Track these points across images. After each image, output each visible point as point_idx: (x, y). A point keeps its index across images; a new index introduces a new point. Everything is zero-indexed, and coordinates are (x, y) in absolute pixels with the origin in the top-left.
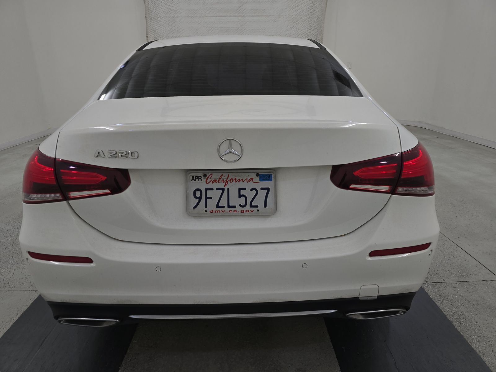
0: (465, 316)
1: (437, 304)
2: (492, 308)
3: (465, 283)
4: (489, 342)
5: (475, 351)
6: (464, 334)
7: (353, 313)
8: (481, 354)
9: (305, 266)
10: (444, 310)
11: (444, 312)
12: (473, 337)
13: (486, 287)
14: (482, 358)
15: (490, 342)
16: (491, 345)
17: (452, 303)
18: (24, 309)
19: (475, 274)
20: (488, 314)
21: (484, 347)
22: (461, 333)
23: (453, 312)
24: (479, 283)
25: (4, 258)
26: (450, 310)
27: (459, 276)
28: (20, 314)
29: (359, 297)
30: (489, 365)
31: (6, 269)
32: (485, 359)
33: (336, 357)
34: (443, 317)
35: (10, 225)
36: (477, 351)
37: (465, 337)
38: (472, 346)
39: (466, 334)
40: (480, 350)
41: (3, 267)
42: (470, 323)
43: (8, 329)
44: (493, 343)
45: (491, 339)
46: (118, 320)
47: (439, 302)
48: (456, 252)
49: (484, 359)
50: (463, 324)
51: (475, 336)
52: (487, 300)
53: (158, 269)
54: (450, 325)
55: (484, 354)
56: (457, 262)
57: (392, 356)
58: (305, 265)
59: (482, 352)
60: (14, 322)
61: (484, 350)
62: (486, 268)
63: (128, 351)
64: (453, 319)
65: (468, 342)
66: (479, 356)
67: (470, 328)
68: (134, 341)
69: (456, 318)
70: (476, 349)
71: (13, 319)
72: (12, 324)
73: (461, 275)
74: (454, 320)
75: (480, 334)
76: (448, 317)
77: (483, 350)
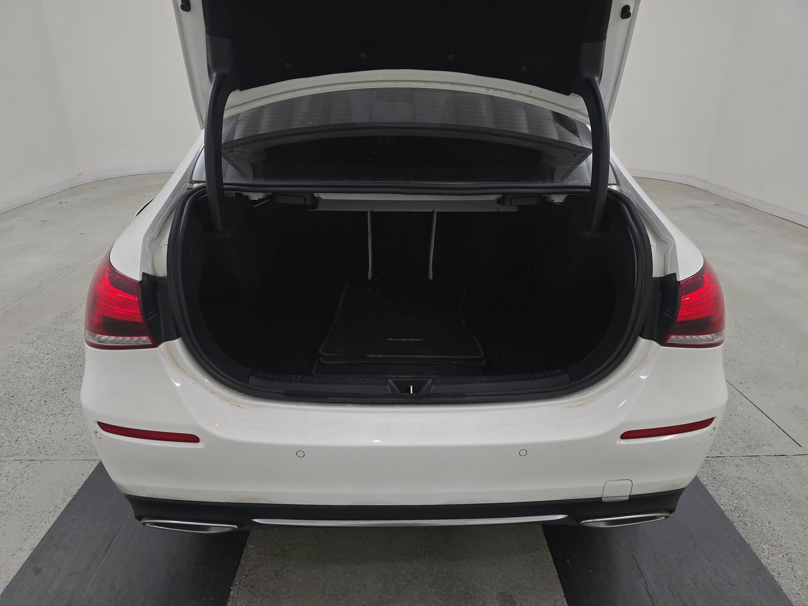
0: (752, 512)
1: (710, 492)
2: (794, 501)
3: (754, 459)
4: (787, 554)
5: (766, 569)
6: (750, 542)
7: (591, 520)
8: (775, 574)
9: (523, 453)
10: (721, 502)
11: (721, 506)
12: (764, 546)
13: (786, 466)
14: (777, 580)
15: (789, 555)
16: (790, 560)
17: (733, 490)
18: (75, 490)
19: (770, 444)
20: (788, 511)
21: (780, 563)
22: (745, 539)
23: (734, 505)
24: (775, 459)
25: (32, 404)
26: (730, 503)
27: (745, 446)
28: (69, 499)
29: (601, 498)
30: (786, 591)
31: (38, 422)
32: (781, 581)
33: (557, 575)
34: (720, 513)
35: (35, 347)
36: (769, 568)
37: (752, 546)
38: (762, 561)
39: (753, 541)
40: (774, 566)
41: (32, 419)
42: (760, 524)
43: (52, 523)
44: (794, 556)
45: (791, 551)
46: (235, 526)
47: (714, 488)
48: (741, 406)
49: (778, 581)
50: (750, 525)
51: (767, 545)
52: (787, 488)
53: (300, 454)
54: (729, 526)
55: (779, 574)
56: (742, 423)
57: (642, 574)
58: (523, 451)
59: (776, 570)
60: (61, 511)
61: (780, 568)
62: (787, 434)
63: (242, 561)
64: (734, 517)
65: (755, 555)
66: (773, 577)
67: (760, 531)
68: (249, 546)
69: (739, 516)
70: (767, 565)
71: (59, 506)
72: (58, 515)
73: (747, 445)
74: (736, 520)
75: (774, 542)
76: (726, 513)
77: (778, 568)
